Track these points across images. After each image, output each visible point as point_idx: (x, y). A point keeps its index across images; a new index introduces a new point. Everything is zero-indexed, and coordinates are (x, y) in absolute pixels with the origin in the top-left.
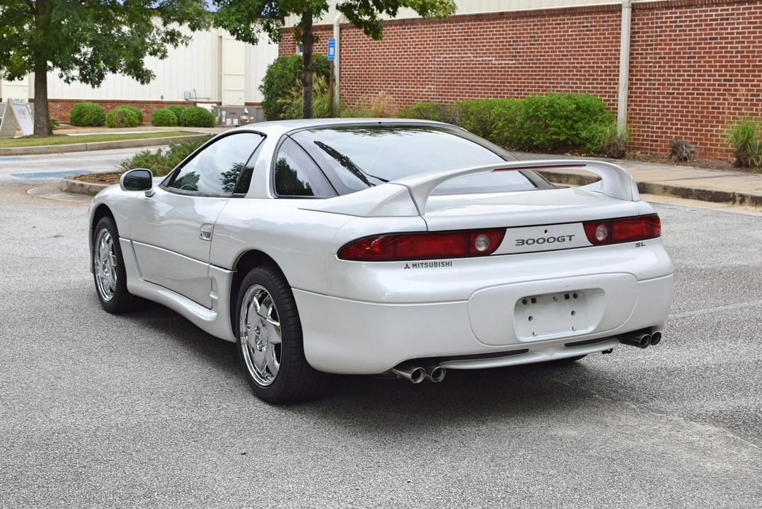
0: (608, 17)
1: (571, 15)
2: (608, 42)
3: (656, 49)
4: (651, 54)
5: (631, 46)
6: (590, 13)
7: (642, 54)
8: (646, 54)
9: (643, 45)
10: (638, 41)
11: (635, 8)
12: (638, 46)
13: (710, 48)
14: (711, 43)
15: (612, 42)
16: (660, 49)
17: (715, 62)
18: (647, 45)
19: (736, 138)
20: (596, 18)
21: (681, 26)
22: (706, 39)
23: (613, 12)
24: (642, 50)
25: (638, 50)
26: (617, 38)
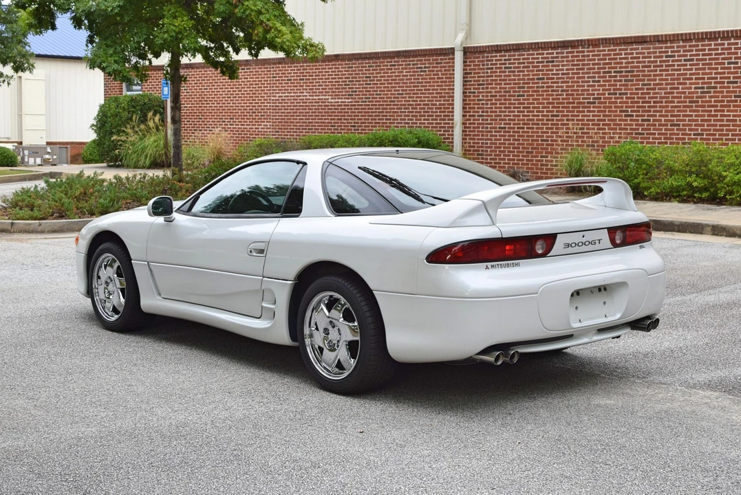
0: (441, 59)
1: (405, 57)
2: (441, 82)
3: (487, 88)
4: (483, 92)
5: (464, 85)
6: (424, 56)
7: (474, 93)
8: (478, 92)
10: (471, 81)
11: (467, 51)
12: (470, 85)
13: (537, 87)
15: (446, 82)
16: (491, 88)
18: (478, 85)
19: (570, 166)
20: (429, 60)
21: (511, 68)
23: (445, 54)
24: (474, 89)
25: (470, 89)
26: (451, 78)
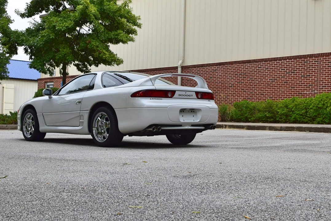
9: (186, 81)
14: (210, 79)
17: (212, 86)
22: (208, 78)
